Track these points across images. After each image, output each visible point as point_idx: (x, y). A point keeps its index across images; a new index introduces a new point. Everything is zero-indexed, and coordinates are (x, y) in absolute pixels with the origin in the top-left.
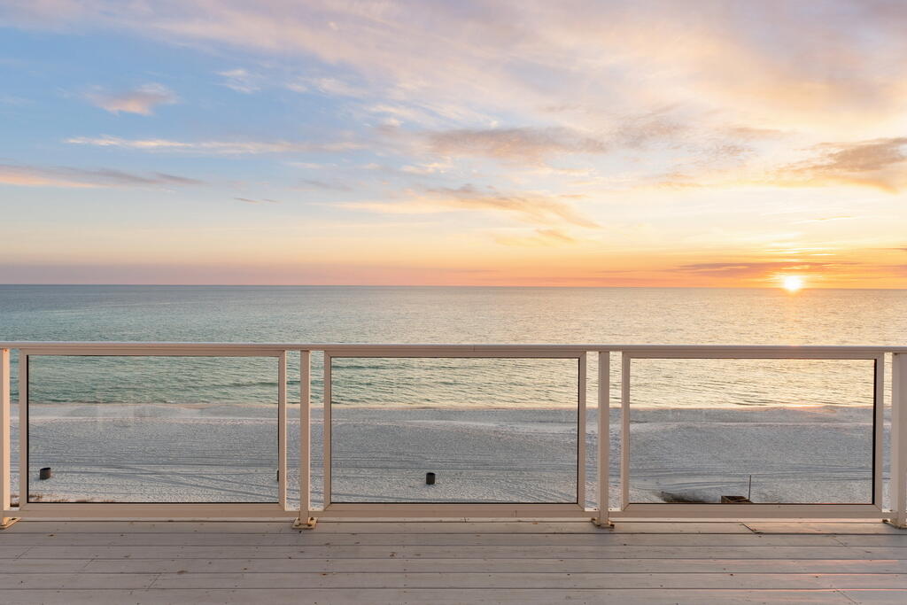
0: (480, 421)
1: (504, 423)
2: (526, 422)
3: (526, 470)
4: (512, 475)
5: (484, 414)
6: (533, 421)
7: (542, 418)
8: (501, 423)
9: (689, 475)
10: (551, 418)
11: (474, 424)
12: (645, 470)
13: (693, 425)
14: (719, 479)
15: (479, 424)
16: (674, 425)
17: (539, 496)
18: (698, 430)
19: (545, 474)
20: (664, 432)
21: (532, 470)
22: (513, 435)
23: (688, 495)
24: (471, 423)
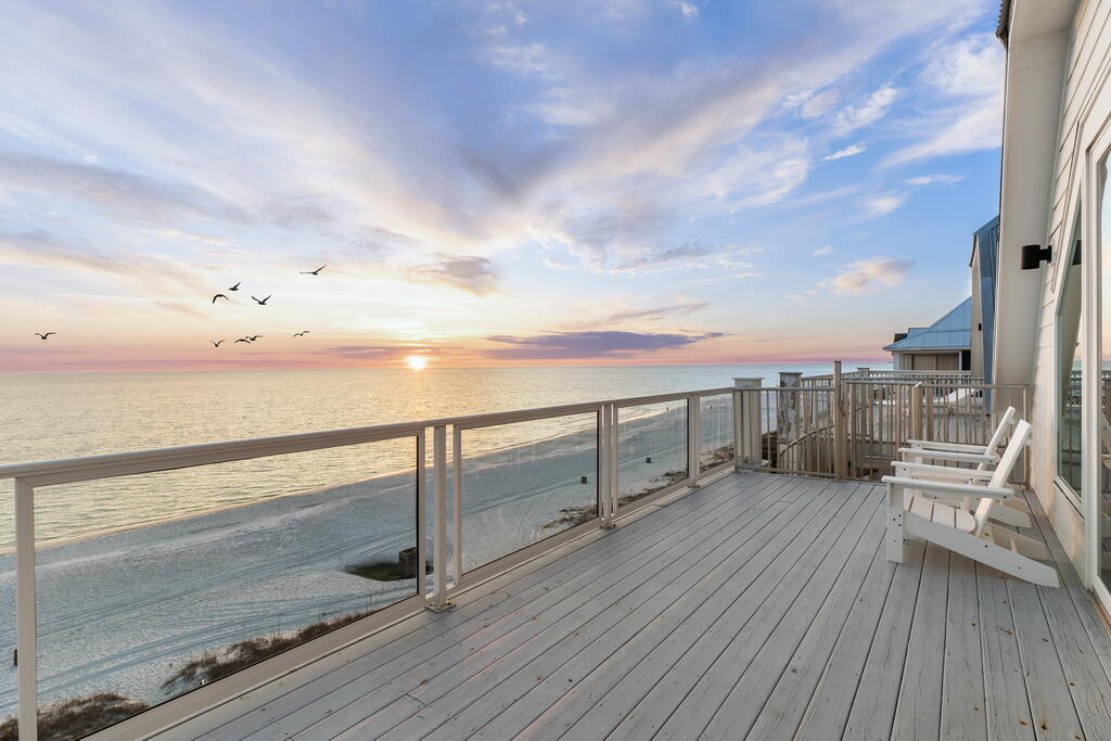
0: (96, 553)
1: (138, 547)
2: (171, 538)
3: (185, 593)
4: (166, 606)
5: (101, 543)
6: (181, 535)
7: (192, 528)
8: (134, 548)
9: (367, 543)
10: (206, 525)
11: (87, 559)
12: (325, 551)
13: (362, 496)
14: (392, 539)
15: (94, 558)
16: (346, 501)
17: (212, 617)
18: (368, 501)
19: (214, 590)
20: (338, 509)
21: (196, 590)
22: (155, 558)
23: (371, 561)
24: (81, 560)
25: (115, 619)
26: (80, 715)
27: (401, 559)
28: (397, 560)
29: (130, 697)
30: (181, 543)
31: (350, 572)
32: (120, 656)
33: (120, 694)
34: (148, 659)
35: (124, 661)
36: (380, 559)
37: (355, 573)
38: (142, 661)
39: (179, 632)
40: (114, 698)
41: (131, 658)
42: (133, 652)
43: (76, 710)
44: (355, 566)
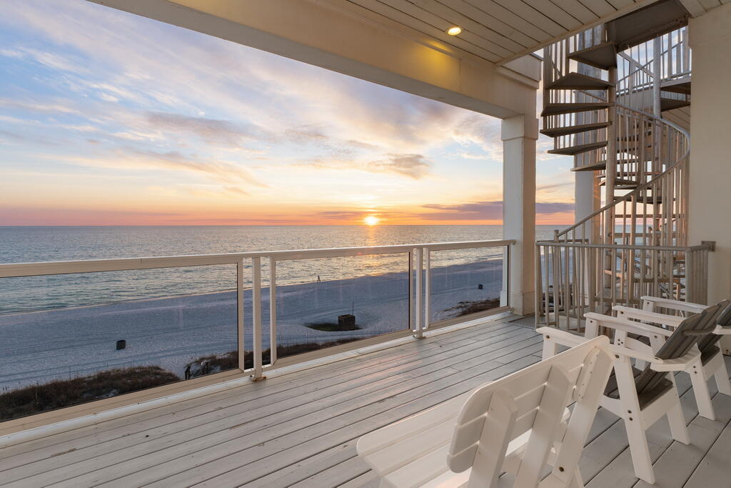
25: (170, 334)
26: (138, 373)
27: (339, 321)
28: (337, 323)
29: (167, 370)
30: (215, 304)
31: (308, 326)
32: (168, 351)
33: (161, 367)
34: (182, 354)
35: (169, 354)
36: (326, 321)
37: (310, 327)
38: (178, 355)
39: (200, 343)
40: (158, 368)
41: (172, 353)
42: (175, 350)
43: (137, 371)
44: (311, 324)
